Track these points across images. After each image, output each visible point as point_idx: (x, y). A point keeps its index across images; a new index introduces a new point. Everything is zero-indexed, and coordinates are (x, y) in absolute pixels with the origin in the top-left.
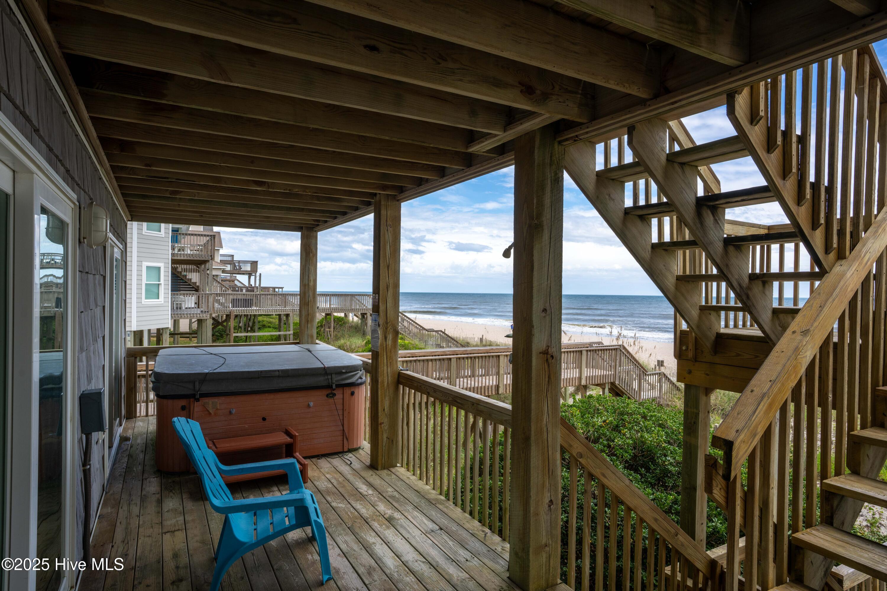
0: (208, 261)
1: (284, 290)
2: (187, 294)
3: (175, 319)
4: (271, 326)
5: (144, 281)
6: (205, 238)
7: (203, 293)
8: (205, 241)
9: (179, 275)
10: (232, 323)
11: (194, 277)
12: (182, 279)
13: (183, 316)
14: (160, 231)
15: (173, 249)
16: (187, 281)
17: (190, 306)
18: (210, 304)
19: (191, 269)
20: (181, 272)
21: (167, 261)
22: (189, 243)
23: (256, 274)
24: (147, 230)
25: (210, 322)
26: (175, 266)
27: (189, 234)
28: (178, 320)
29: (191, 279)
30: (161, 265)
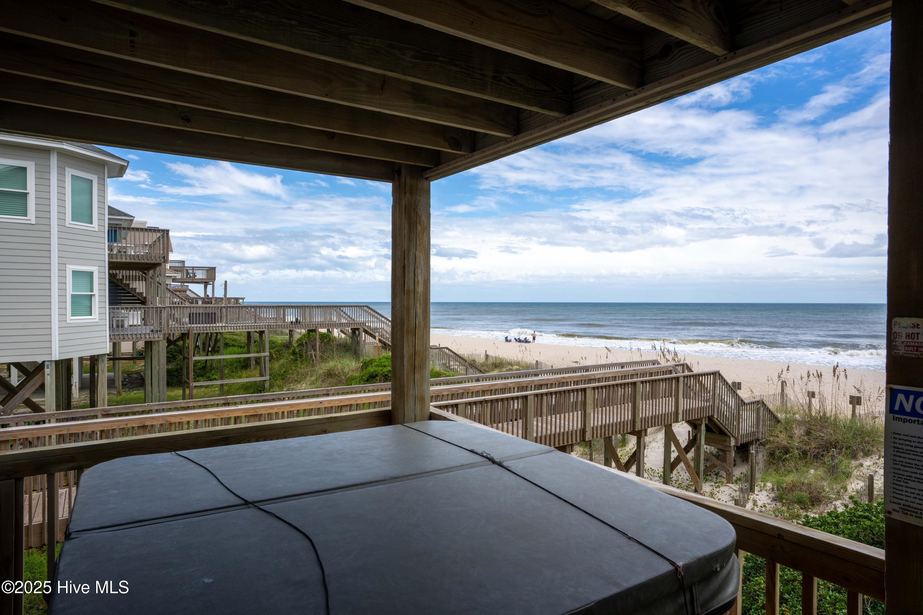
0: (159, 264)
1: (245, 301)
2: (132, 308)
3: (115, 341)
4: (236, 344)
5: (70, 291)
6: (154, 234)
7: (151, 306)
8: (155, 239)
9: (119, 283)
10: (190, 343)
11: (140, 287)
12: (123, 289)
13: (126, 338)
14: (92, 223)
15: (111, 249)
16: (130, 291)
17: (135, 323)
18: (163, 321)
19: (136, 276)
20: (122, 280)
21: (102, 264)
22: (133, 242)
23: (213, 282)
24: (72, 220)
25: (164, 344)
26: (114, 272)
27: (133, 229)
28: (119, 343)
29: (135, 289)
30: (94, 269)
